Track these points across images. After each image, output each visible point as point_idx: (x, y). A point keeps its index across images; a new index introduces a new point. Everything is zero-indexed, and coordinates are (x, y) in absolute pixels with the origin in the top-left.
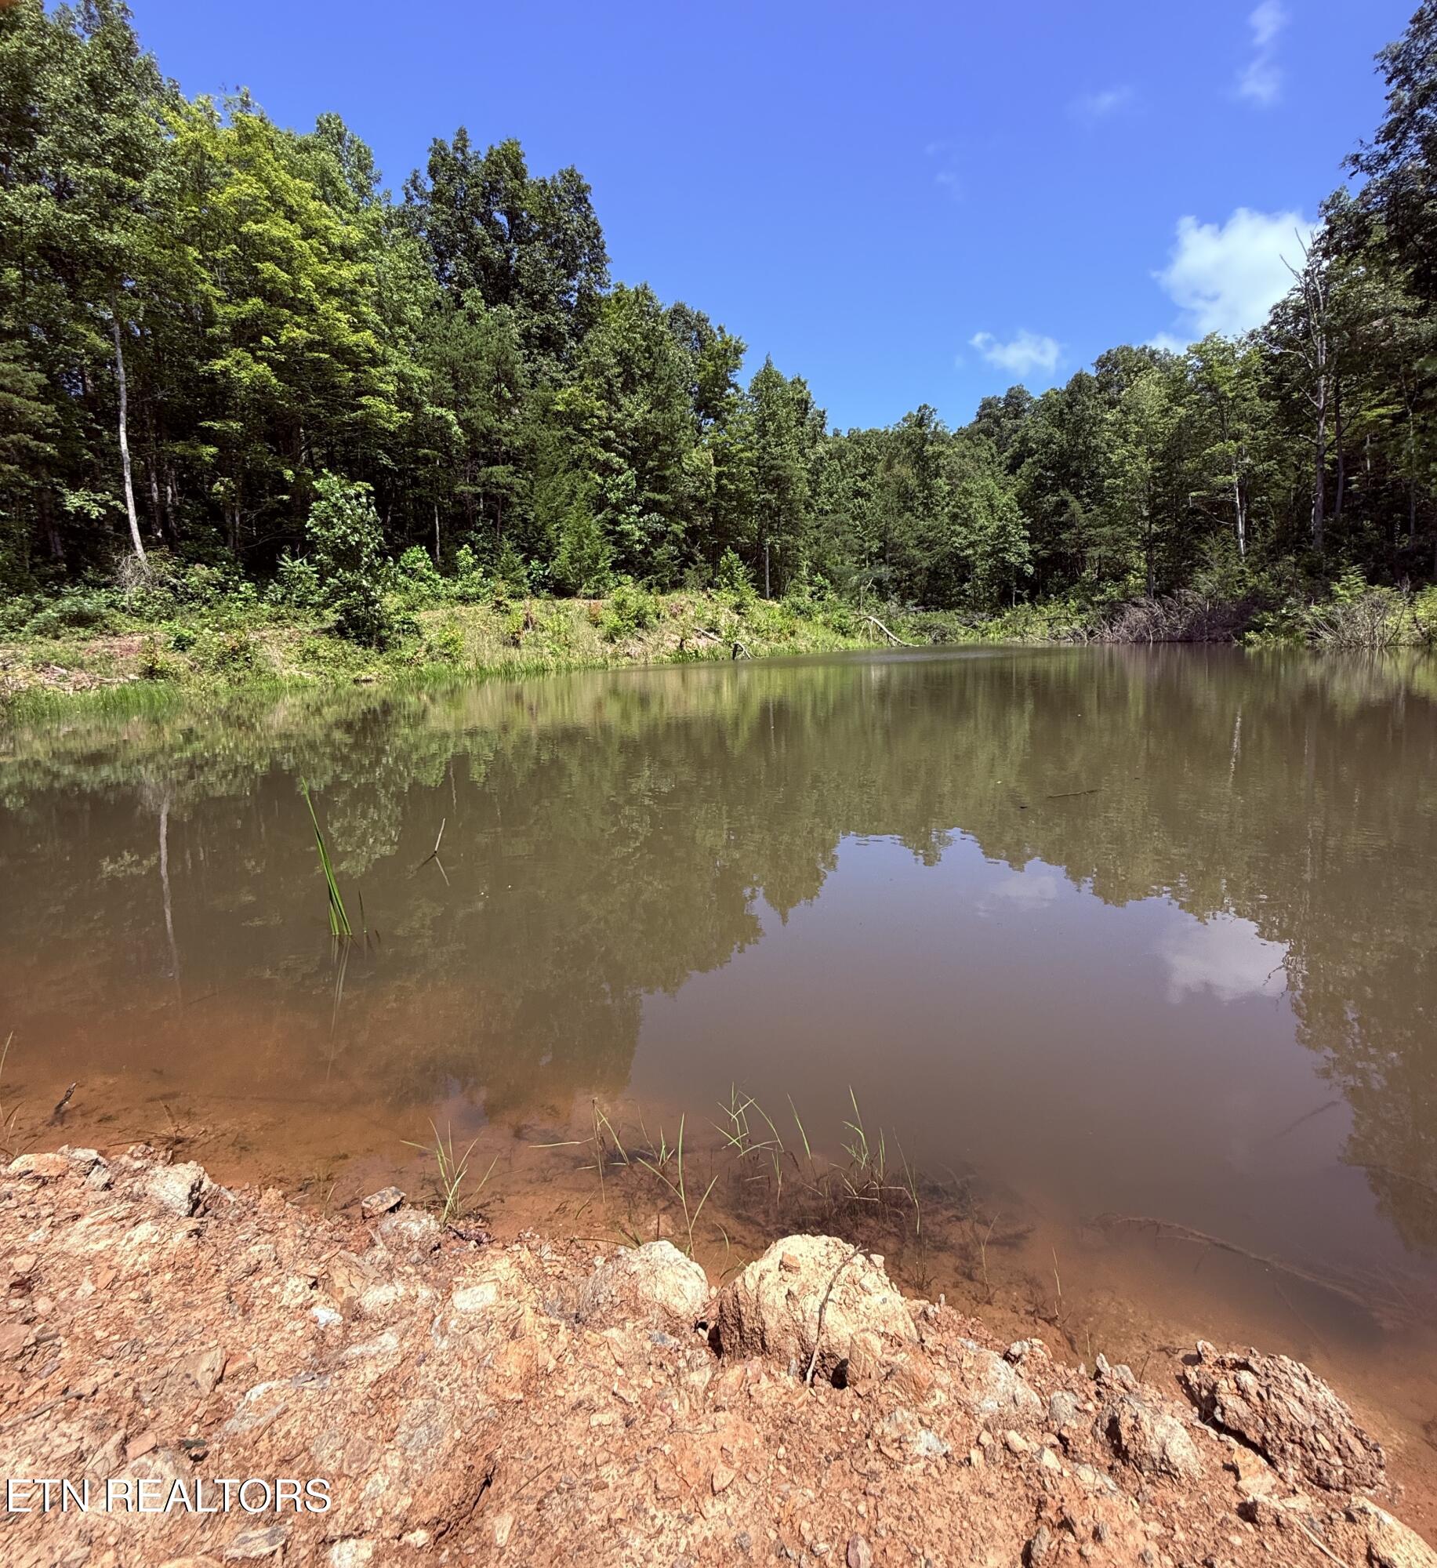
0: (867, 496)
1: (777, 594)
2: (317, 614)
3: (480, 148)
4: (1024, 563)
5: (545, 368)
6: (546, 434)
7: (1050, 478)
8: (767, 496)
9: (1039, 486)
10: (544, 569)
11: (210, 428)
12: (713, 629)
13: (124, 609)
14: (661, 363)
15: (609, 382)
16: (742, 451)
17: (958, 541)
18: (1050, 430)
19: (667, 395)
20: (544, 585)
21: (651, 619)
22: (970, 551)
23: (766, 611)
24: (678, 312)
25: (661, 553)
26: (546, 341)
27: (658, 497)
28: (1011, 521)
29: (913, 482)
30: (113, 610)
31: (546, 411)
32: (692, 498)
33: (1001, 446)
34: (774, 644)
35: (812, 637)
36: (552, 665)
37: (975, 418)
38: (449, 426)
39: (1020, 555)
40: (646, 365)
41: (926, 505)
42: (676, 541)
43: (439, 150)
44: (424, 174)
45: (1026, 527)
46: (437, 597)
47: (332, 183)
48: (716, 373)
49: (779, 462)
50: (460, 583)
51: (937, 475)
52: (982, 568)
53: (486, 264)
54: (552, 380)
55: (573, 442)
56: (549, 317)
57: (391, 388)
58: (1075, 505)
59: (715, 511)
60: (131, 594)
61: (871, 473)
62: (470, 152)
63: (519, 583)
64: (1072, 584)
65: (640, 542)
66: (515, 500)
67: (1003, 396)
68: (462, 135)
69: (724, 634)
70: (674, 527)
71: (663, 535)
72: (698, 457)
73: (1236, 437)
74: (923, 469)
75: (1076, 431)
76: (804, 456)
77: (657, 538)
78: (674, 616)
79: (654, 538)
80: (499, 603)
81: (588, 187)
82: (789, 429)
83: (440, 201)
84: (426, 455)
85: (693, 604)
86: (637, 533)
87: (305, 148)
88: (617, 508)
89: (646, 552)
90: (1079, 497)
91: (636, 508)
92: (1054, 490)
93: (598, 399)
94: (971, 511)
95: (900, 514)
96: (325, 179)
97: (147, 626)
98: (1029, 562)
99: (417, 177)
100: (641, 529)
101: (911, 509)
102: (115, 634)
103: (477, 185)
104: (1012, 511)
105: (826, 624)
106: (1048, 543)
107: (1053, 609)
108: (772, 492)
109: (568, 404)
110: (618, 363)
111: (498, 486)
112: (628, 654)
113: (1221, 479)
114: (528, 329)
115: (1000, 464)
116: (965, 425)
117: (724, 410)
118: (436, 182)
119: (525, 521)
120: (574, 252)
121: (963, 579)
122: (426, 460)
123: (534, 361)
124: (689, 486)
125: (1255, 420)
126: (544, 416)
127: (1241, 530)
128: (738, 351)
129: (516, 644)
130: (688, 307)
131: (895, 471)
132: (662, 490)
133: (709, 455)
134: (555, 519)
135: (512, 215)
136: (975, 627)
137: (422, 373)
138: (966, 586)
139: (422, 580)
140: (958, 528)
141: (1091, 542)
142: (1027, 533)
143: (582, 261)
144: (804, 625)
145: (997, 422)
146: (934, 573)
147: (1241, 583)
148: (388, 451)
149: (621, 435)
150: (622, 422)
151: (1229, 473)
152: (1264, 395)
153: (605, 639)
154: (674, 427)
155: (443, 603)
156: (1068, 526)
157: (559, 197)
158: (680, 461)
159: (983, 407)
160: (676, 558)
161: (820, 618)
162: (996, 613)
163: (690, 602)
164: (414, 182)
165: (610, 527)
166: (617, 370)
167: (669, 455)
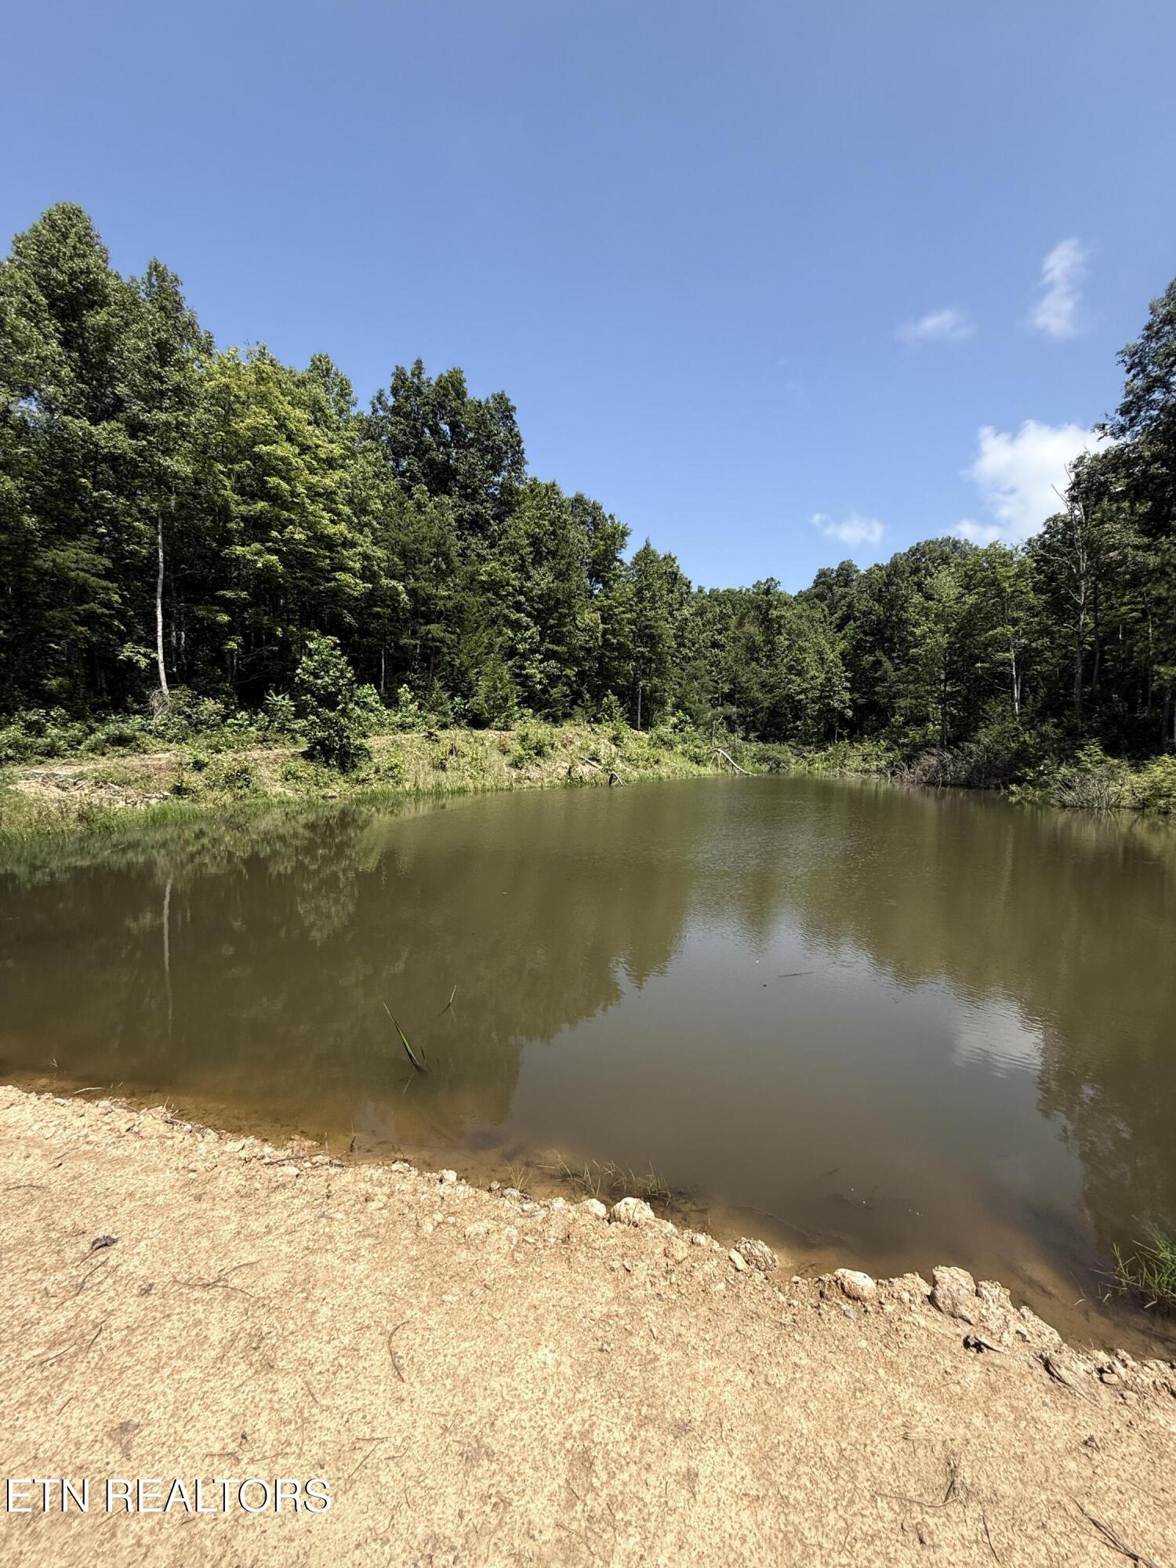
0: (721, 647)
1: (646, 725)
2: (293, 738)
3: (433, 373)
4: (846, 707)
5: (473, 546)
6: (472, 600)
7: (870, 642)
8: (642, 649)
9: (859, 647)
10: (465, 704)
11: (223, 595)
12: (595, 758)
13: (151, 732)
14: (563, 544)
15: (522, 559)
16: (624, 612)
17: (793, 688)
18: (870, 604)
19: (567, 570)
20: (464, 717)
21: (547, 749)
22: (802, 697)
23: (637, 741)
24: (579, 501)
25: (555, 692)
26: (476, 525)
27: (556, 648)
28: (836, 674)
29: (759, 639)
30: (143, 733)
31: (473, 580)
32: (582, 648)
33: (833, 608)
34: (642, 770)
35: (673, 766)
36: (471, 786)
37: (812, 584)
38: (399, 595)
39: (842, 702)
40: (552, 545)
41: (768, 657)
42: (569, 684)
43: (400, 375)
44: (388, 392)
45: (847, 679)
46: (382, 725)
47: (321, 410)
48: (606, 551)
49: (652, 623)
50: (400, 714)
51: (780, 633)
52: (813, 709)
53: (432, 463)
54: (478, 555)
55: (492, 604)
56: (479, 506)
57: (358, 566)
58: (887, 665)
59: (600, 659)
60: (157, 720)
61: (726, 629)
62: (424, 377)
63: (445, 714)
64: (883, 727)
65: (540, 683)
66: (446, 650)
67: (836, 568)
68: (419, 365)
69: (603, 762)
70: (568, 672)
71: (559, 677)
72: (589, 617)
73: (1015, 622)
74: (768, 628)
75: (890, 606)
76: (672, 615)
77: (553, 680)
78: (565, 746)
79: (550, 680)
80: (431, 734)
81: (514, 408)
82: (662, 596)
83: (398, 414)
84: (378, 613)
85: (580, 736)
86: (539, 676)
87: (301, 383)
88: (524, 656)
89: (544, 691)
90: (891, 659)
91: (539, 656)
92: (871, 651)
93: (513, 572)
94: (804, 664)
95: (747, 663)
96: (316, 407)
97: (167, 746)
98: (849, 707)
99: (381, 395)
100: (541, 672)
101: (757, 660)
102: (145, 752)
103: (428, 404)
104: (836, 666)
105: (683, 754)
106: (864, 693)
107: (867, 747)
108: (646, 647)
109: (490, 575)
110: (531, 545)
111: (434, 639)
112: (529, 778)
113: (1000, 656)
114: (461, 515)
115: (831, 624)
116: (804, 589)
117: (610, 579)
118: (397, 400)
119: (452, 666)
120: (499, 457)
121: (797, 718)
122: (378, 616)
123: (465, 541)
124: (580, 639)
125: (1030, 609)
126: (471, 584)
127: (1016, 695)
128: (624, 534)
129: (444, 768)
130: (586, 497)
131: (745, 629)
132: (558, 642)
133: (598, 615)
134: (476, 664)
135: (454, 426)
136: (804, 757)
137: (380, 553)
138: (798, 723)
139: (371, 711)
140: (793, 677)
141: (898, 695)
142: (848, 685)
143: (505, 463)
144: (666, 754)
145: (830, 588)
146: (773, 712)
147: (1015, 737)
148: (350, 611)
149: (530, 599)
150: (531, 590)
151: (1008, 650)
152: (1037, 589)
153: (511, 765)
154: (571, 595)
155: (386, 730)
156: (883, 679)
157: (492, 416)
158: (575, 619)
159: (819, 576)
160: (568, 696)
161: (679, 748)
162: (821, 748)
163: (576, 734)
164: (379, 399)
165: (517, 671)
166: (529, 549)
167: (565, 616)
